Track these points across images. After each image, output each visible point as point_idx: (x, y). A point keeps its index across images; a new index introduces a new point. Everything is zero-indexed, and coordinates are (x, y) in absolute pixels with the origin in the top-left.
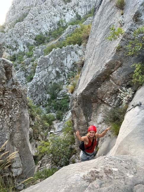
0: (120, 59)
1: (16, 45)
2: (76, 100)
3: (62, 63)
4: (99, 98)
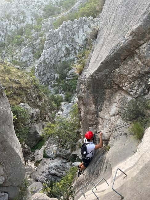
1: (23, 17)
2: (85, 84)
3: (73, 39)
4: (115, 83)
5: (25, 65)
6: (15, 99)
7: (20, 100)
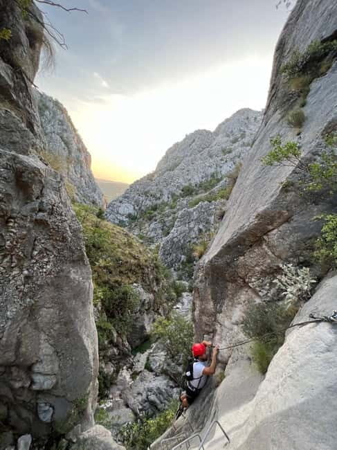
0: (287, 207)
1: (160, 195)
2: (203, 270)
4: (240, 275)
5: (151, 240)
6: (128, 277)
7: (135, 280)
